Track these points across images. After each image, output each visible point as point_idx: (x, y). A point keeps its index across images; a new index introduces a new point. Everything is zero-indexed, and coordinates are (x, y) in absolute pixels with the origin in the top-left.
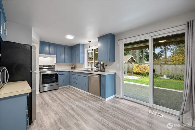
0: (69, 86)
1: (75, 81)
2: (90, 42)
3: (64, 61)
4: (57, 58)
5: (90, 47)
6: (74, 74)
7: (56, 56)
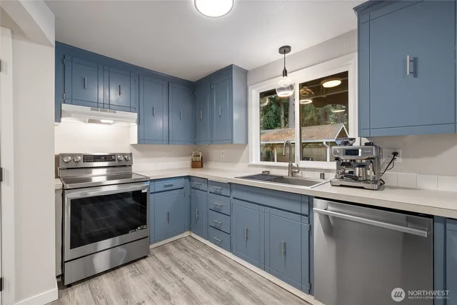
0: (186, 234)
1: (217, 219)
2: (285, 50)
3: (165, 138)
4: (139, 123)
5: (285, 73)
6: (212, 189)
7: (135, 115)
